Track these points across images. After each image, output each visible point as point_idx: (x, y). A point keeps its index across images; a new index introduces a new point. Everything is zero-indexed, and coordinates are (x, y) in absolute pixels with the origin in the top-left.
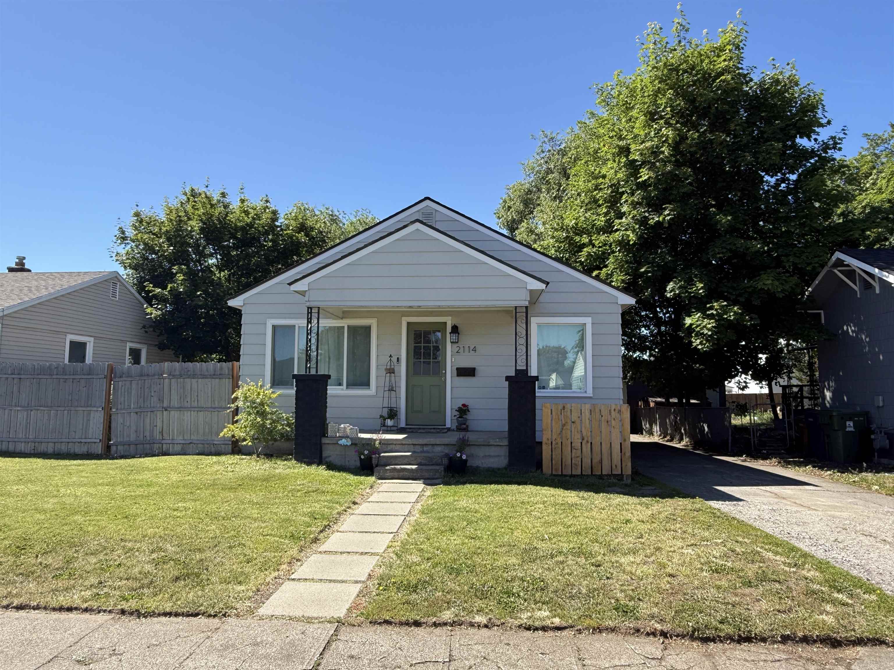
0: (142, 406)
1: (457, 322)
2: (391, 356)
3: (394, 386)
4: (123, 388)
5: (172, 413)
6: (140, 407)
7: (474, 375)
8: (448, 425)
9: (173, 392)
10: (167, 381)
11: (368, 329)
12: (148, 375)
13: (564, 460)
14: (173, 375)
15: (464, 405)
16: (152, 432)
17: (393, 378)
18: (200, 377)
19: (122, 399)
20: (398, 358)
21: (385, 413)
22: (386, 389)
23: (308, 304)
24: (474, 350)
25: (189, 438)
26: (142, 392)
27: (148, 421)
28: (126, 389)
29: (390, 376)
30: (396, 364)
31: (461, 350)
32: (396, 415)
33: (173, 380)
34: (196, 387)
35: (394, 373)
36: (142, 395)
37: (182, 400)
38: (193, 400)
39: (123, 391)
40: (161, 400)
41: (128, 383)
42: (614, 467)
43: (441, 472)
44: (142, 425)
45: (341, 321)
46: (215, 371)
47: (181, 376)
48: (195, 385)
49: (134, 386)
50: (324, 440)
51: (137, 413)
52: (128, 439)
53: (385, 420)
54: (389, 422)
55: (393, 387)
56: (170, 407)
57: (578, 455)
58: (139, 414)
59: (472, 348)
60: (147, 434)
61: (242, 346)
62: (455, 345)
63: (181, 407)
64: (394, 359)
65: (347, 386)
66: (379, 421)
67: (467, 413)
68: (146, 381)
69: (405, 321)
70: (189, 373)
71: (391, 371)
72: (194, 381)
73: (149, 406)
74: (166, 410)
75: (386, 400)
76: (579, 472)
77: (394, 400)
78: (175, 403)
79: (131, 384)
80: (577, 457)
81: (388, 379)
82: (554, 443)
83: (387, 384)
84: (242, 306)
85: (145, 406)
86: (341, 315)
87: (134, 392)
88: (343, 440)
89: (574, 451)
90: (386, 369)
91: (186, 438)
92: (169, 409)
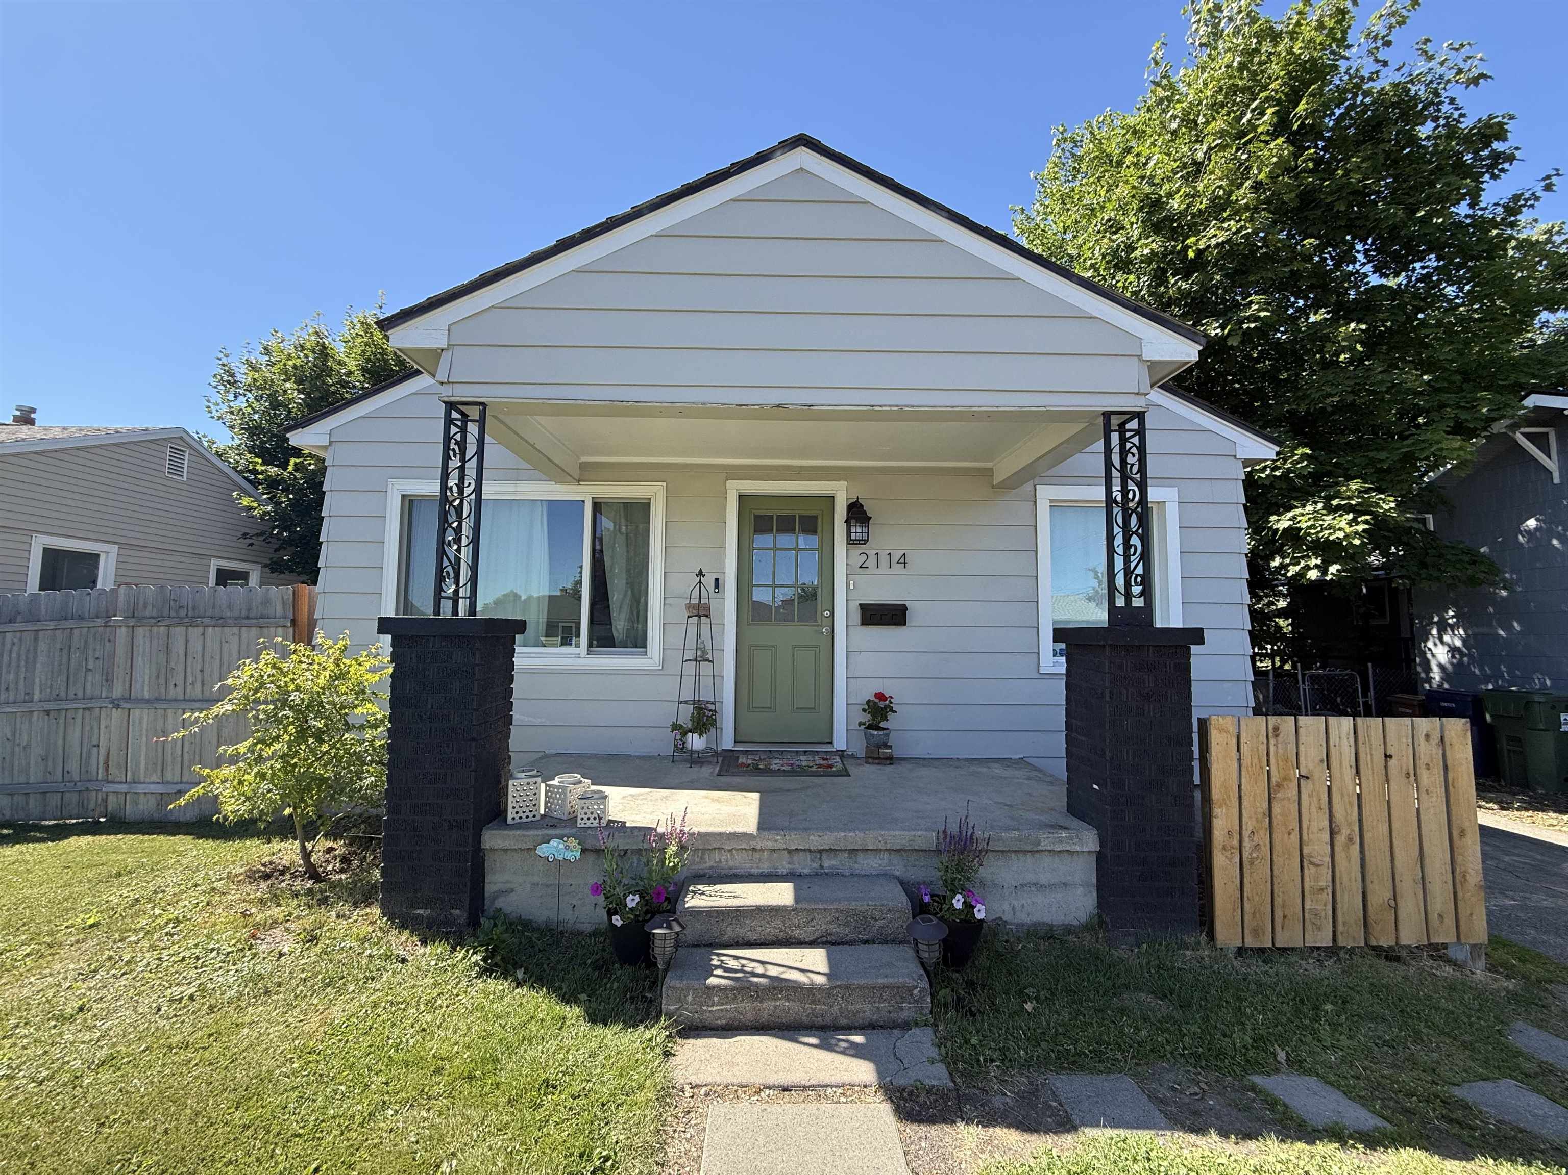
0: (63, 694)
1: (862, 493)
2: (700, 574)
3: (708, 647)
4: (15, 648)
5: (136, 713)
6: (58, 698)
7: (903, 623)
8: (840, 742)
9: (139, 661)
10: (122, 632)
11: (642, 508)
12: (81, 618)
13: (1278, 901)
14: (140, 619)
15: (880, 696)
16: (85, 761)
17: (705, 630)
18: (207, 621)
19: (12, 677)
20: (717, 580)
21: (685, 715)
22: (689, 655)
23: (447, 392)
24: (903, 561)
25: (177, 778)
26: (65, 660)
27: (75, 735)
28: (23, 652)
29: (699, 624)
30: (712, 595)
31: (872, 562)
32: (713, 723)
33: (140, 631)
34: (200, 648)
35: (707, 616)
36: (64, 667)
37: (162, 681)
38: (190, 680)
39: (14, 655)
40: (108, 680)
41: (29, 637)
42: (1434, 917)
43: (922, 998)
44: (60, 742)
45: (574, 487)
46: (249, 610)
47: (158, 619)
48: (196, 646)
49: (42, 646)
50: (492, 839)
51: (48, 712)
52: (22, 779)
53: (684, 734)
54: (696, 742)
55: (704, 652)
56: (129, 699)
57: (1323, 884)
58: (52, 714)
59: (897, 556)
60: (73, 766)
61: (324, 547)
62: (857, 550)
63: (158, 700)
64: (709, 581)
65: (590, 645)
66: (670, 737)
67: (890, 716)
68: (76, 632)
69: (734, 489)
70: (183, 613)
71: (700, 611)
72: (194, 633)
73: (80, 694)
74: (118, 707)
75: (689, 682)
76: (1325, 940)
77: (706, 682)
78: (143, 688)
79: (36, 639)
80: (1322, 890)
81: (693, 630)
82: (1247, 843)
83: (692, 643)
84: (325, 448)
85: (71, 696)
86: (576, 474)
87: (41, 658)
88: (554, 843)
89: (1309, 871)
90: (689, 607)
91: (169, 777)
92: (124, 705)
